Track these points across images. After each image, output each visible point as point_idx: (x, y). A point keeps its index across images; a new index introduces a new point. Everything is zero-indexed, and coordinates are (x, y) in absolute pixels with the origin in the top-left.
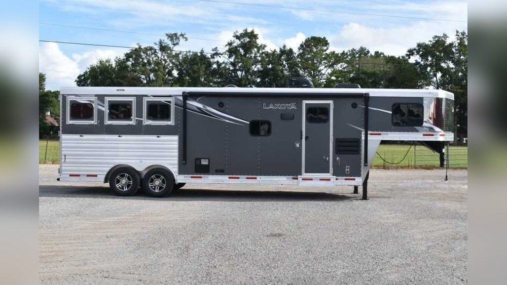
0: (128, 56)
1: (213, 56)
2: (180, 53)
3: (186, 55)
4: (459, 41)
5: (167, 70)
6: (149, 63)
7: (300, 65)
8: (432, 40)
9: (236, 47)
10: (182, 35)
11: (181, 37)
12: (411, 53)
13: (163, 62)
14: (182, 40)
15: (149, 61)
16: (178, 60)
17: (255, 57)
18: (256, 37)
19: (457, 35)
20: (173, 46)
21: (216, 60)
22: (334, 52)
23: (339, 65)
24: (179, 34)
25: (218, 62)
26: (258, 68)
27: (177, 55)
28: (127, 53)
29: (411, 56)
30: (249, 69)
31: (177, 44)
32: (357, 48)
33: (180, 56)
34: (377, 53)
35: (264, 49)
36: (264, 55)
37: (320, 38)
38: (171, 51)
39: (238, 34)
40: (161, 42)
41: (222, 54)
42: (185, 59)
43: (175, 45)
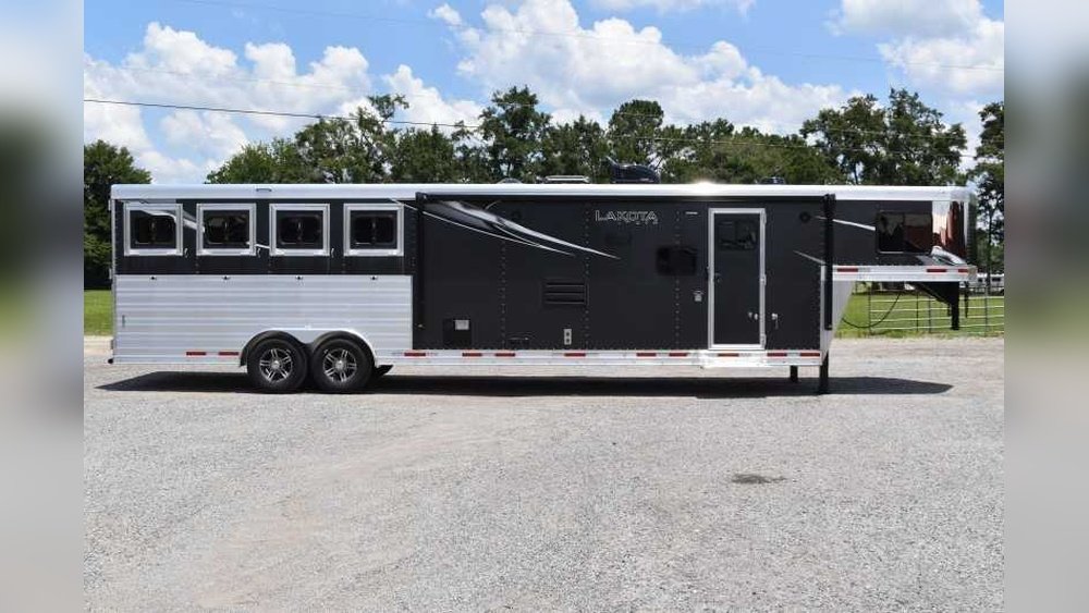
0: (302, 138)
1: (455, 137)
2: (396, 131)
3: (406, 135)
4: (895, 108)
5: (372, 163)
6: (340, 150)
7: (612, 151)
8: (847, 105)
9: (498, 120)
10: (399, 99)
11: (397, 103)
12: (809, 128)
13: (366, 148)
14: (399, 108)
15: (339, 146)
16: (392, 144)
17: (532, 138)
18: (533, 100)
19: (891, 97)
20: (382, 119)
21: (461, 144)
22: (673, 127)
23: (682, 151)
24: (393, 98)
25: (465, 147)
26: (538, 158)
27: (390, 135)
28: (301, 134)
29: (809, 135)
30: (522, 160)
31: (391, 115)
32: (713, 120)
33: (397, 137)
34: (746, 130)
35: (547, 122)
36: (547, 134)
37: (648, 103)
38: (380, 127)
39: (501, 97)
40: (361, 112)
41: (472, 134)
42: (406, 141)
43: (386, 117)
